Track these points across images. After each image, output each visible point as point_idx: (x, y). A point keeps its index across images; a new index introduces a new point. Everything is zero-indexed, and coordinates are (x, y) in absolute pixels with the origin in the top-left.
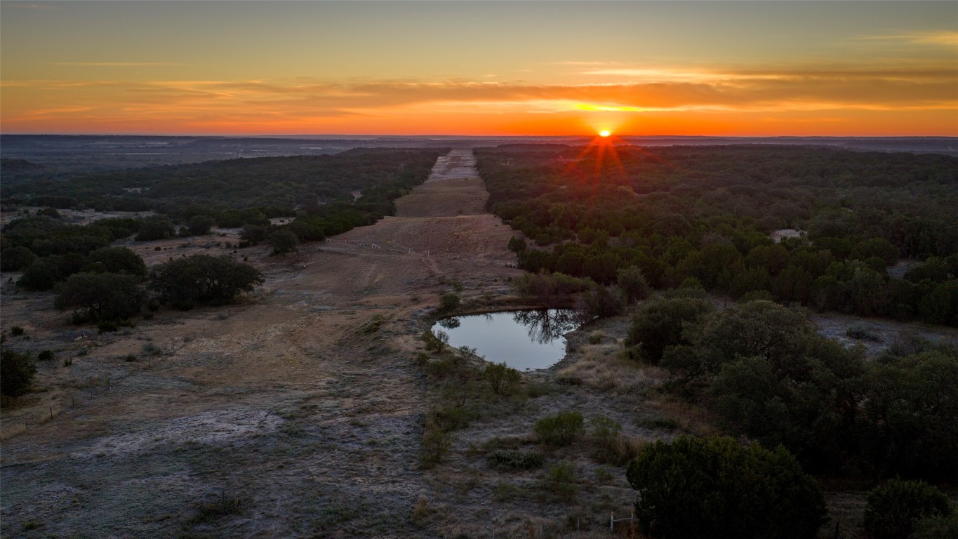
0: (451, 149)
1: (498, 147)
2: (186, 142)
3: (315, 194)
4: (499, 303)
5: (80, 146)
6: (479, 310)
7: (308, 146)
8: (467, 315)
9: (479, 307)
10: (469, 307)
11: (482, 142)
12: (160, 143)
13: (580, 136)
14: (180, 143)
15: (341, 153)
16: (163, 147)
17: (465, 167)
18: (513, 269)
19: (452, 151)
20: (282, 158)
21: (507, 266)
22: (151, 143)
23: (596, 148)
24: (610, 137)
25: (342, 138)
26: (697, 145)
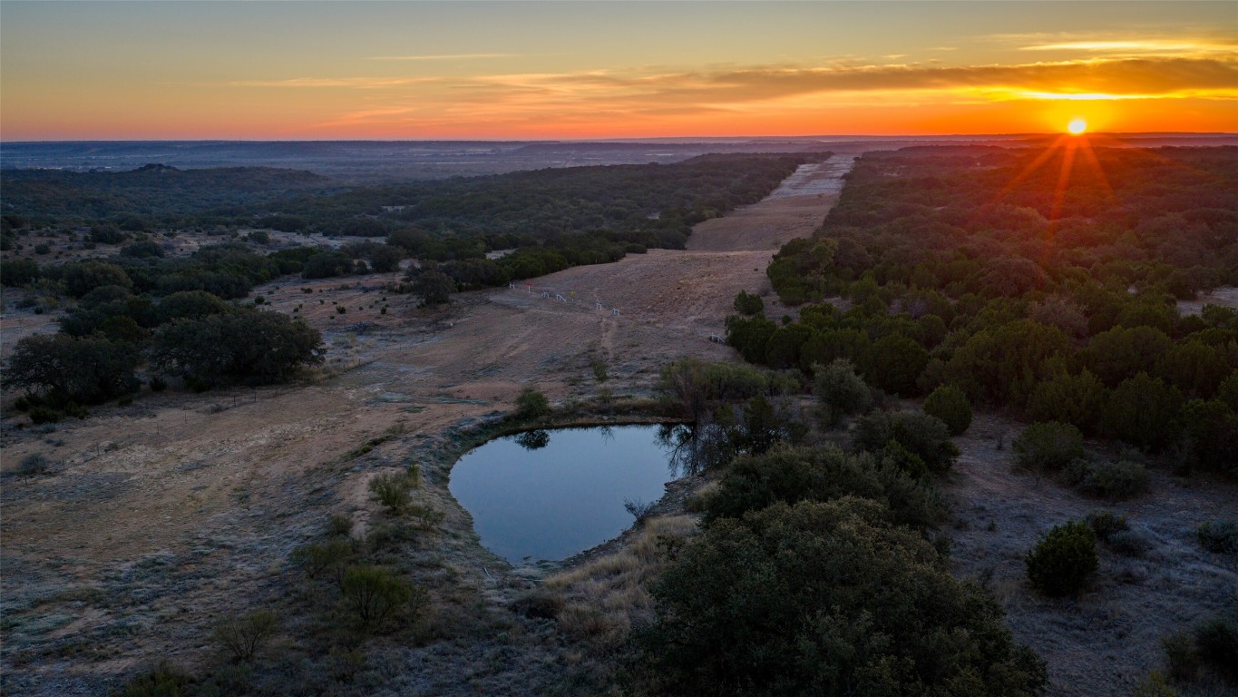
0: (833, 154)
1: (901, 150)
2: (512, 148)
3: (601, 216)
4: (620, 411)
5: (391, 154)
6: (580, 421)
7: (657, 153)
8: (563, 427)
9: (582, 416)
10: (565, 416)
11: (880, 143)
12: (480, 150)
13: (1031, 134)
14: (504, 149)
15: (686, 161)
16: (485, 155)
17: (831, 178)
18: (717, 345)
19: (834, 157)
20: (601, 168)
21: (710, 339)
22: (471, 150)
23: (1062, 149)
24: (1087, 135)
25: (702, 142)
26: (1200, 146)
